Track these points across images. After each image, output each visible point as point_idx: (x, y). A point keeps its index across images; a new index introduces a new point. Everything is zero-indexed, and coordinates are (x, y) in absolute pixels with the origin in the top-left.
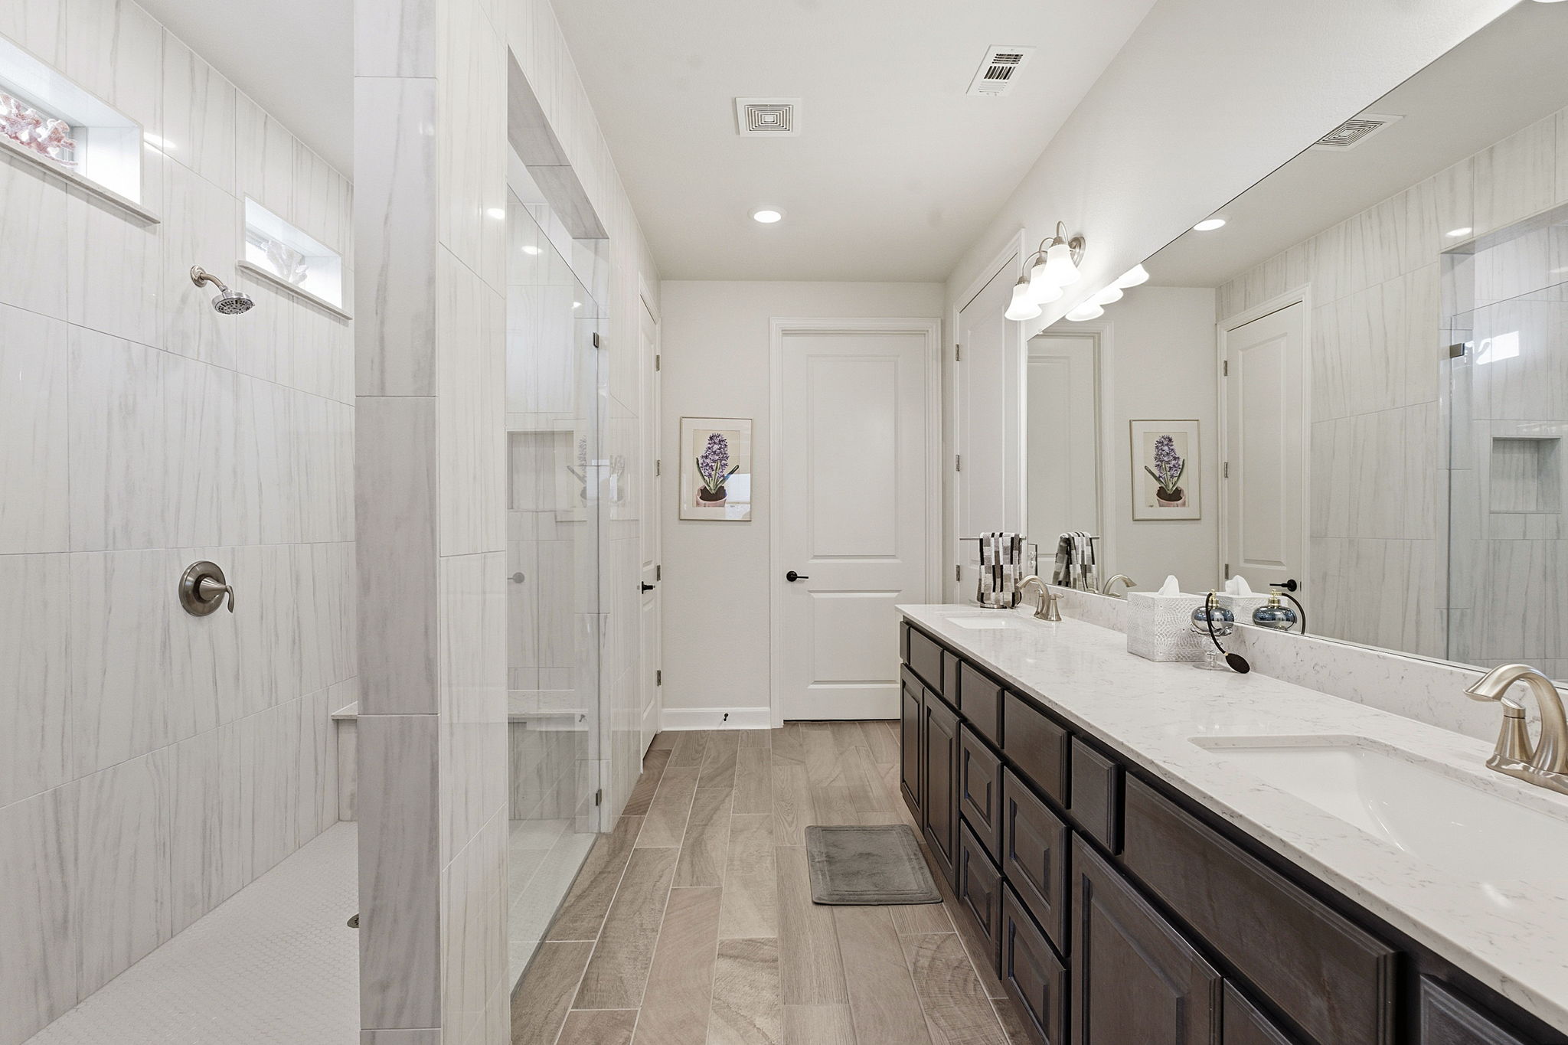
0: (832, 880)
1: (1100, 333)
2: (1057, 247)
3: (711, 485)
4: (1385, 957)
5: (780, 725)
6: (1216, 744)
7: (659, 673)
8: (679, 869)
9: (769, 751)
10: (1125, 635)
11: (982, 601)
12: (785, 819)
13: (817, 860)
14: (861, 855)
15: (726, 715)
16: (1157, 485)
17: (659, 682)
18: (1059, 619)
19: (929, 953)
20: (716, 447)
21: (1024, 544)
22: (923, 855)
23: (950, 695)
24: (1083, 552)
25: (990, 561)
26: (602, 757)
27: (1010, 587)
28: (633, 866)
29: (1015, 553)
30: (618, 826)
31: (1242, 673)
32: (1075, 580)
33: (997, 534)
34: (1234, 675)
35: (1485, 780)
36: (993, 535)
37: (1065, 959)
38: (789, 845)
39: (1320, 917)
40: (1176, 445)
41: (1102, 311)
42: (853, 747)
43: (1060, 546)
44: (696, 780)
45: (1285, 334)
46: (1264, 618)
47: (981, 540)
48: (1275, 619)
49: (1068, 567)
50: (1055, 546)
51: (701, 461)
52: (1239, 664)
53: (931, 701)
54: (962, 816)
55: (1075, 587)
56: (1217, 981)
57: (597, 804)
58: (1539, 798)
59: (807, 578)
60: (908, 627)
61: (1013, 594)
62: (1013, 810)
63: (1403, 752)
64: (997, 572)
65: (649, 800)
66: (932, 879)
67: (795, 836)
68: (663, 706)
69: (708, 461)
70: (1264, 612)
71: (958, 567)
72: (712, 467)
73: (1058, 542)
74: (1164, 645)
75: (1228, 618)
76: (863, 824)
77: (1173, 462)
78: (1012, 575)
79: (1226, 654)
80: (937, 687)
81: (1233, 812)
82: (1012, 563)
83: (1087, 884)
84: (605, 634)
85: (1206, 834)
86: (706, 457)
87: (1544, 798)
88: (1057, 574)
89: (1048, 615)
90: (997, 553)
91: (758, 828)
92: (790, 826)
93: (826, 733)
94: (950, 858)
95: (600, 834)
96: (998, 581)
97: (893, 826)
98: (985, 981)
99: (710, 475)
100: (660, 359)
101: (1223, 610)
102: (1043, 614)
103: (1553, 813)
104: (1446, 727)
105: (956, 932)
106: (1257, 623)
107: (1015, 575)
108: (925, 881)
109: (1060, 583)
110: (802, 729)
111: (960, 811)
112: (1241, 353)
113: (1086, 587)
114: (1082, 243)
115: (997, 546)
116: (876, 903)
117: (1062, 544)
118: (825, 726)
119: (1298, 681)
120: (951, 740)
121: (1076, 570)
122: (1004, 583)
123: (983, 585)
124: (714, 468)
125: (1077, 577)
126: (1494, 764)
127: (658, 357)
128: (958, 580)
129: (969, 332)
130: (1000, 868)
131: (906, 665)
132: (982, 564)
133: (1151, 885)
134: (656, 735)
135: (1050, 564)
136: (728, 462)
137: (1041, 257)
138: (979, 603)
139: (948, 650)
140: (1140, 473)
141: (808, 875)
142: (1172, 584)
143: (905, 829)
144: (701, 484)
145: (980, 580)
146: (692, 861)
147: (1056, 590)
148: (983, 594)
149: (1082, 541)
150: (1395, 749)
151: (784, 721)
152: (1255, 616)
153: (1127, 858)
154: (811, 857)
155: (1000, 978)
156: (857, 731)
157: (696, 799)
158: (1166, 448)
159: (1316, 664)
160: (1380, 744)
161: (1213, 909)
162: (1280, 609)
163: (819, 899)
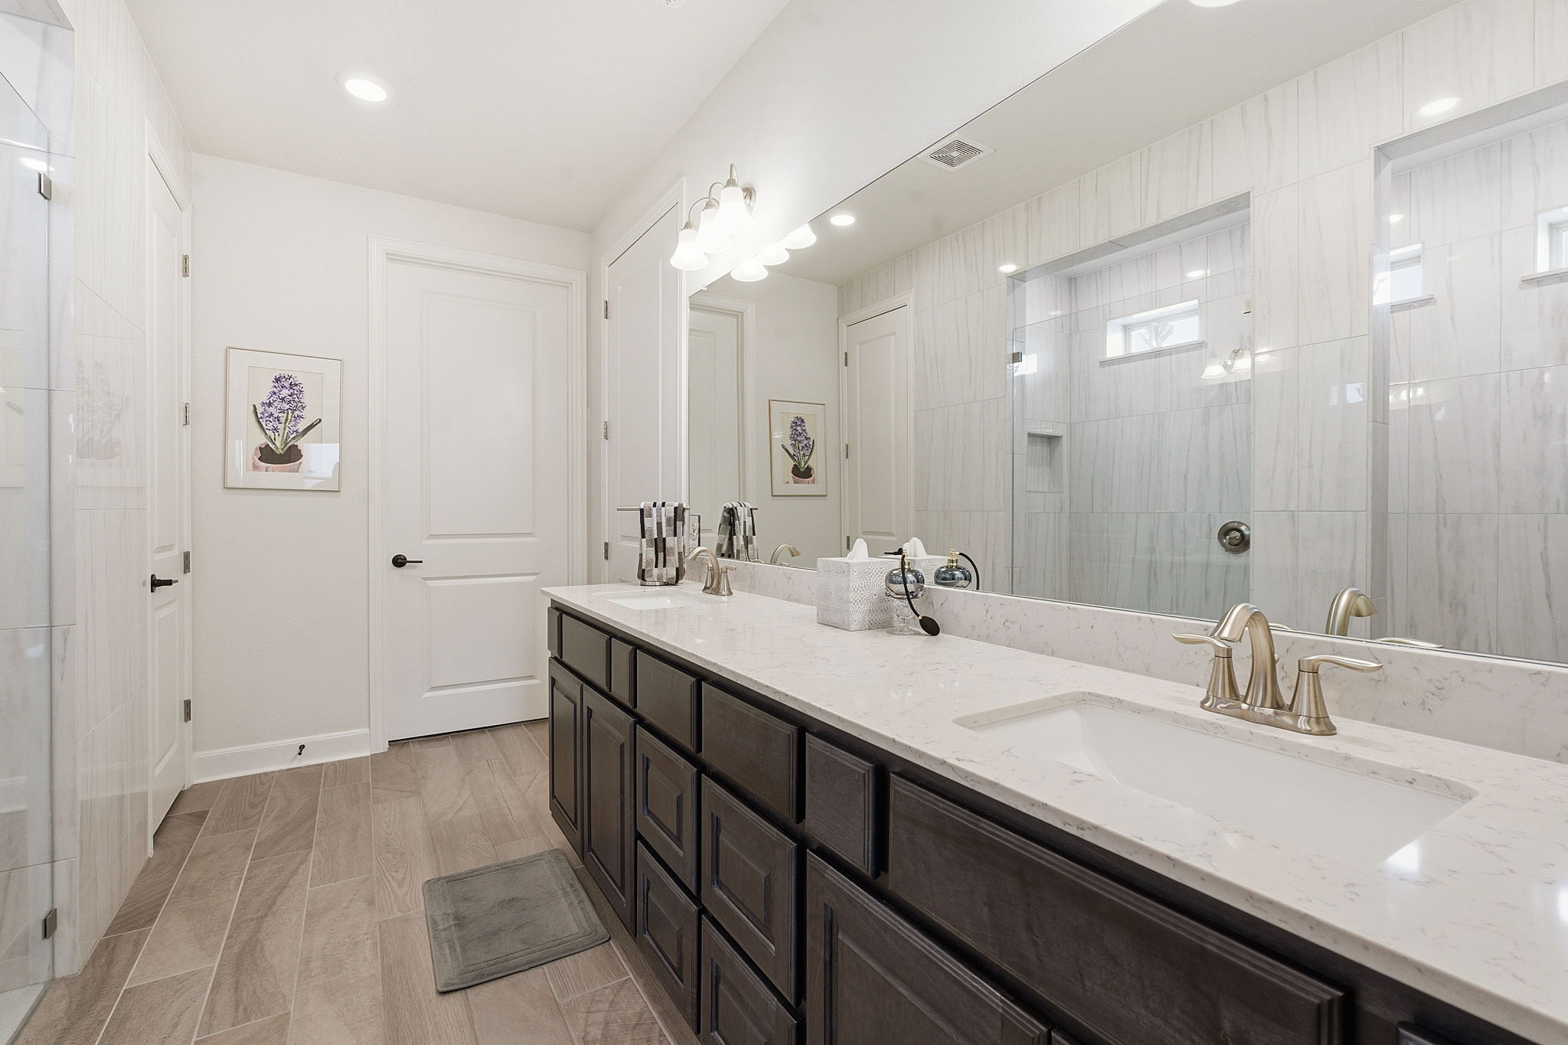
0: (464, 949)
1: (743, 313)
2: (731, 188)
3: (278, 443)
4: (1331, 1002)
5: (384, 747)
6: (975, 722)
7: (188, 704)
8: (212, 1002)
9: (369, 786)
10: (815, 608)
11: (643, 579)
12: (393, 877)
13: (441, 927)
14: (502, 903)
15: (302, 747)
16: (792, 463)
17: (188, 716)
18: (731, 593)
19: (600, 1017)
20: (285, 392)
21: (686, 514)
22: (581, 882)
23: (621, 691)
24: (745, 522)
25: (651, 534)
26: (59, 855)
27: (673, 560)
28: (120, 1021)
29: (679, 524)
30: (94, 958)
31: (933, 635)
32: (738, 551)
33: (659, 504)
34: (925, 639)
35: (1215, 724)
36: (655, 505)
37: (797, 1011)
38: (399, 914)
39: (1218, 952)
40: (808, 426)
41: (765, 274)
42: (484, 761)
43: (724, 516)
44: (249, 849)
45: (894, 333)
46: (945, 578)
47: (642, 511)
48: (953, 579)
49: (731, 539)
50: (718, 516)
51: (259, 410)
52: (931, 627)
53: (592, 699)
54: (638, 837)
55: (738, 558)
56: (1041, 1037)
57: (45, 936)
58: (1271, 737)
59: (421, 562)
60: (558, 613)
61: (677, 569)
62: (715, 829)
63: (1128, 702)
64: (660, 545)
65: (162, 897)
66: (594, 913)
67: (408, 900)
68: (195, 748)
69: (272, 410)
70: (944, 572)
71: (606, 544)
72: (278, 419)
73: (721, 512)
74: (858, 613)
75: (920, 580)
76: (502, 860)
77: (806, 442)
78: (676, 548)
79: (920, 618)
80: (602, 682)
81: (1083, 822)
82: (675, 535)
83: (829, 916)
84: (64, 659)
85: (1021, 848)
86: (270, 405)
87: (1276, 736)
88: (720, 546)
89: (719, 589)
90: (659, 525)
91: (351, 901)
92: (400, 886)
93: (449, 748)
94: (622, 889)
95: (53, 981)
96: (661, 555)
97: (541, 855)
98: (671, 1032)
99: (275, 429)
100: (190, 262)
101: (914, 571)
102: (713, 588)
103: (1285, 750)
104: (1134, 672)
105: (631, 976)
106: (937, 583)
107: (678, 548)
108: (588, 919)
109: (723, 555)
110: (414, 748)
111: (636, 831)
112: (858, 347)
113: (748, 558)
114: (753, 194)
115: (659, 516)
116: (527, 967)
117: (725, 514)
118: (446, 741)
119: (988, 639)
120: (622, 746)
121: (739, 541)
122: (667, 558)
123: (644, 560)
124: (283, 420)
125: (740, 549)
126: (1207, 705)
127: (186, 258)
128: (606, 558)
129: (620, 288)
130: (696, 898)
131: (555, 658)
132: (643, 537)
133: (933, 916)
134: (181, 794)
135: (713, 537)
136: (304, 413)
137: (709, 201)
138: (640, 581)
139: (616, 637)
140: (779, 452)
141: (429, 951)
142: (860, 547)
143: (556, 854)
144: (262, 441)
145: (641, 555)
146: (237, 982)
147: (724, 562)
148: (644, 570)
149: (744, 511)
150: (1120, 701)
151: (389, 742)
152: (937, 577)
153: (893, 880)
154: (433, 924)
155: (698, 1032)
156: (487, 739)
157: (248, 878)
158: (799, 428)
159: (1007, 620)
160: (1104, 697)
161: (1035, 944)
162: (958, 568)
163: (447, 985)
